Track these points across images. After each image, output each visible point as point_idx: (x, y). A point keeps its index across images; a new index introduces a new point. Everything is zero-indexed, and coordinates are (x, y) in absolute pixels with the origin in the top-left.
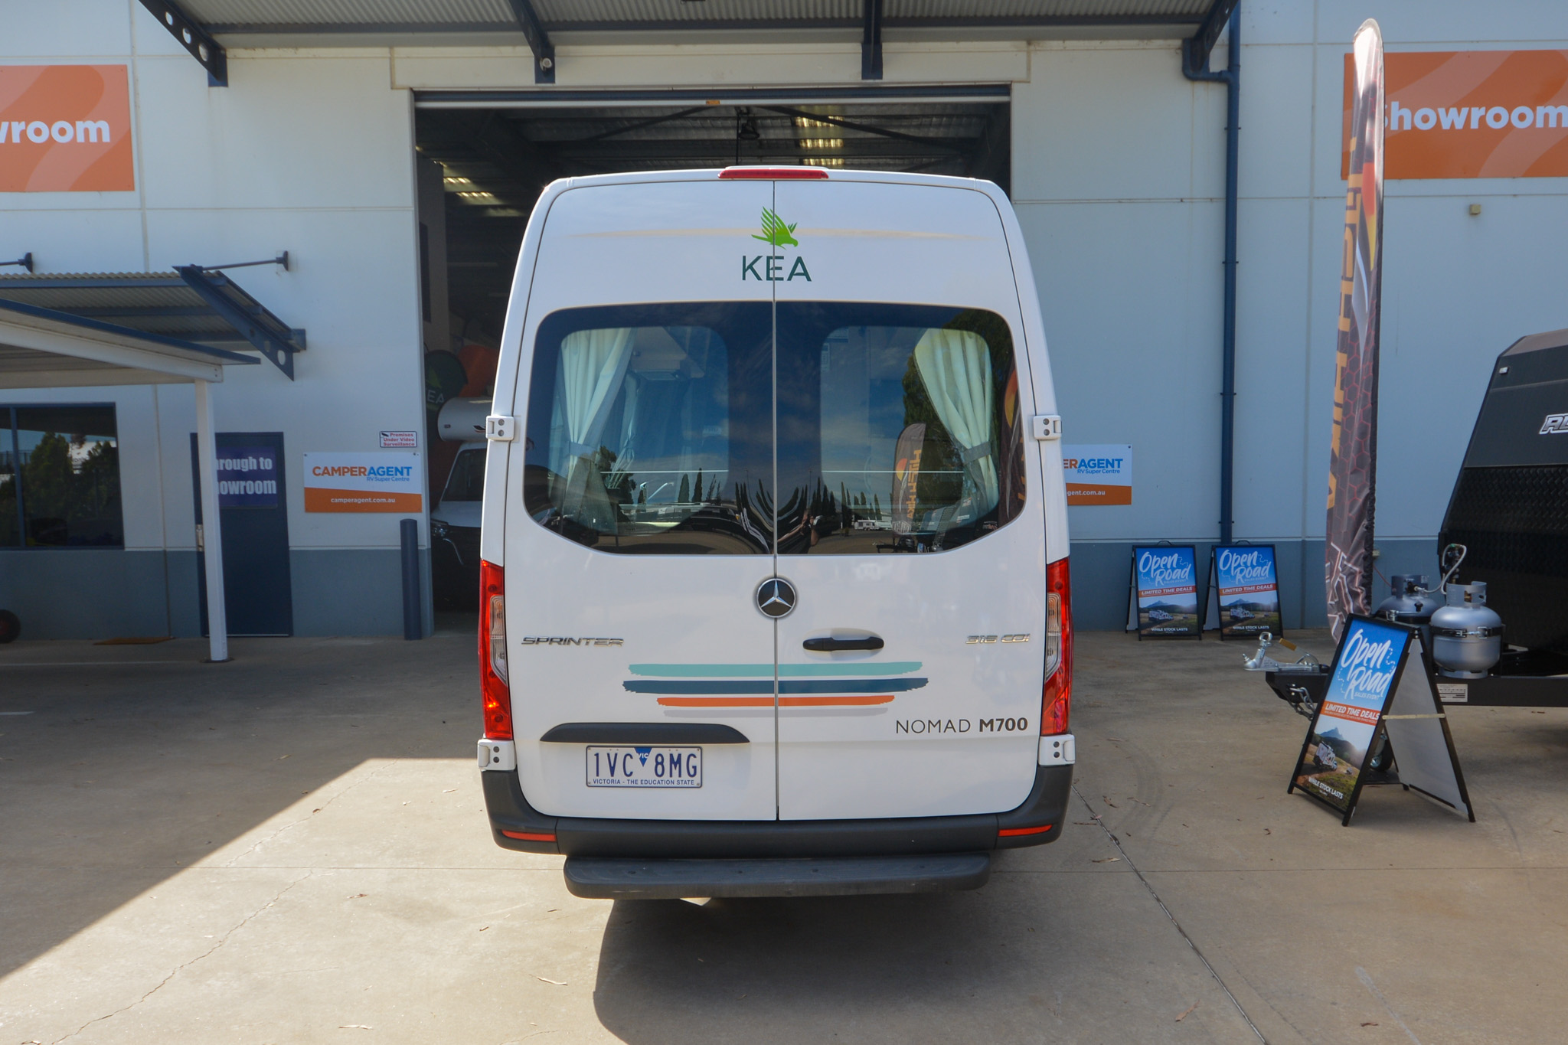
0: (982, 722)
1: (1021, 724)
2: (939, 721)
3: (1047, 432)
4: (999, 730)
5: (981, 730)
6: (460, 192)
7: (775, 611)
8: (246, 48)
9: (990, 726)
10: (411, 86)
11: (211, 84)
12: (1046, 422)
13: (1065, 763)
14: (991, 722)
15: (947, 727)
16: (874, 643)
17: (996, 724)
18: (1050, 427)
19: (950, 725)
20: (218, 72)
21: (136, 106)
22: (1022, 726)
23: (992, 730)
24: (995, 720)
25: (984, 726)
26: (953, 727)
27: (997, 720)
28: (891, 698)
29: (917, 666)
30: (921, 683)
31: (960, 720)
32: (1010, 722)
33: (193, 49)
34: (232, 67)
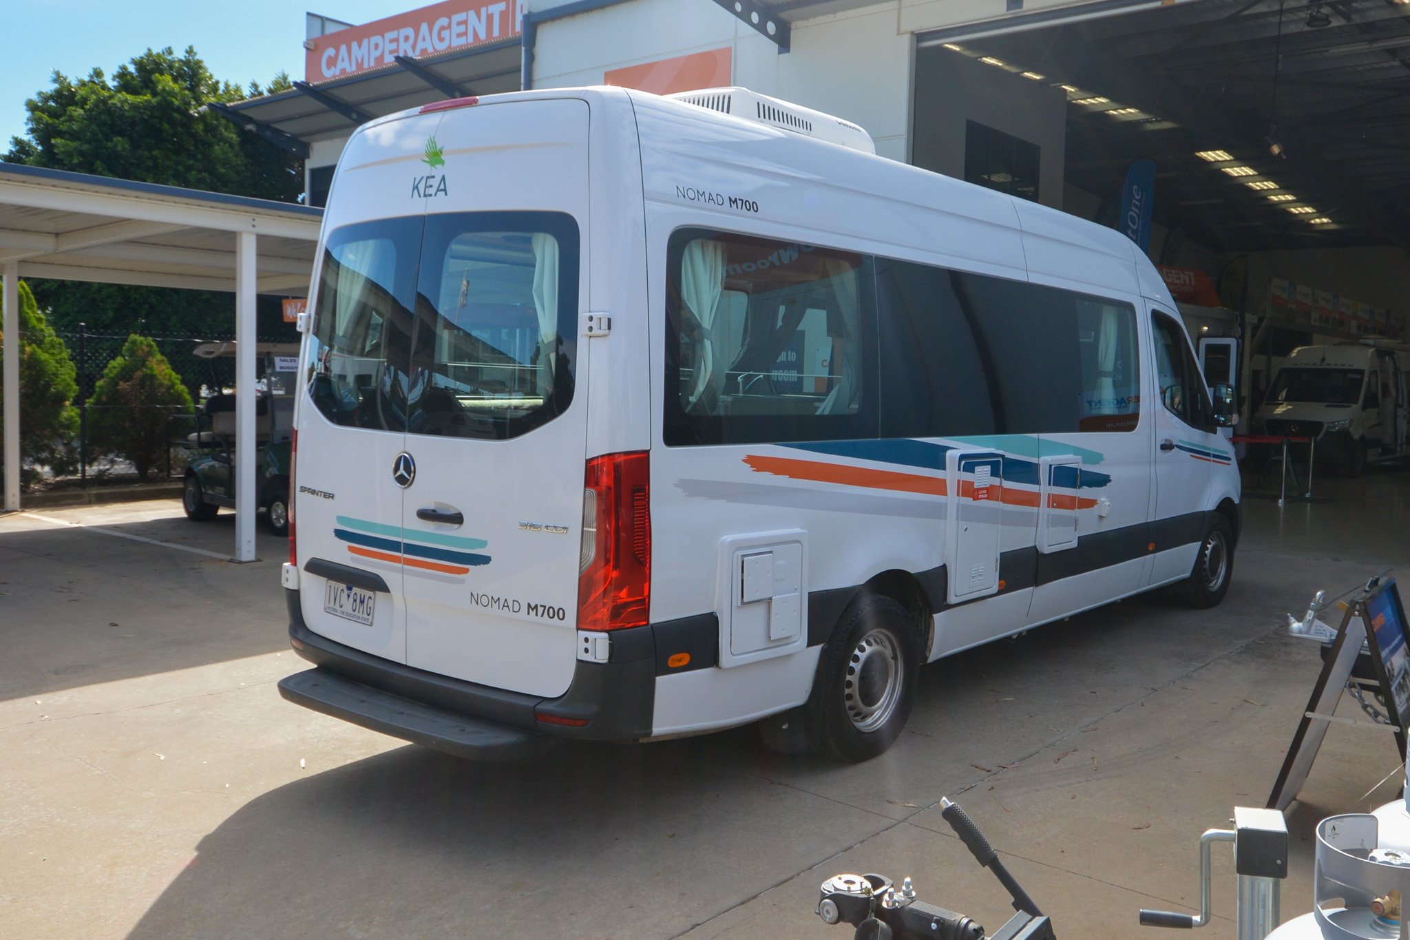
0: (529, 605)
1: (559, 614)
2: (499, 599)
3: (591, 329)
4: (542, 616)
5: (529, 613)
6: (1108, 111)
7: (402, 480)
8: (803, 19)
9: (535, 610)
10: (912, 30)
11: (780, 53)
12: (591, 319)
13: (593, 660)
14: (536, 606)
15: (504, 606)
16: (457, 519)
17: (540, 610)
18: (594, 324)
19: (506, 604)
20: (783, 41)
21: (734, 77)
22: (561, 617)
23: (537, 615)
24: (539, 606)
25: (530, 610)
26: (508, 606)
27: (541, 606)
28: (466, 571)
29: (483, 544)
30: (485, 560)
31: (514, 601)
32: (551, 610)
33: (761, 28)
34: (794, 35)
